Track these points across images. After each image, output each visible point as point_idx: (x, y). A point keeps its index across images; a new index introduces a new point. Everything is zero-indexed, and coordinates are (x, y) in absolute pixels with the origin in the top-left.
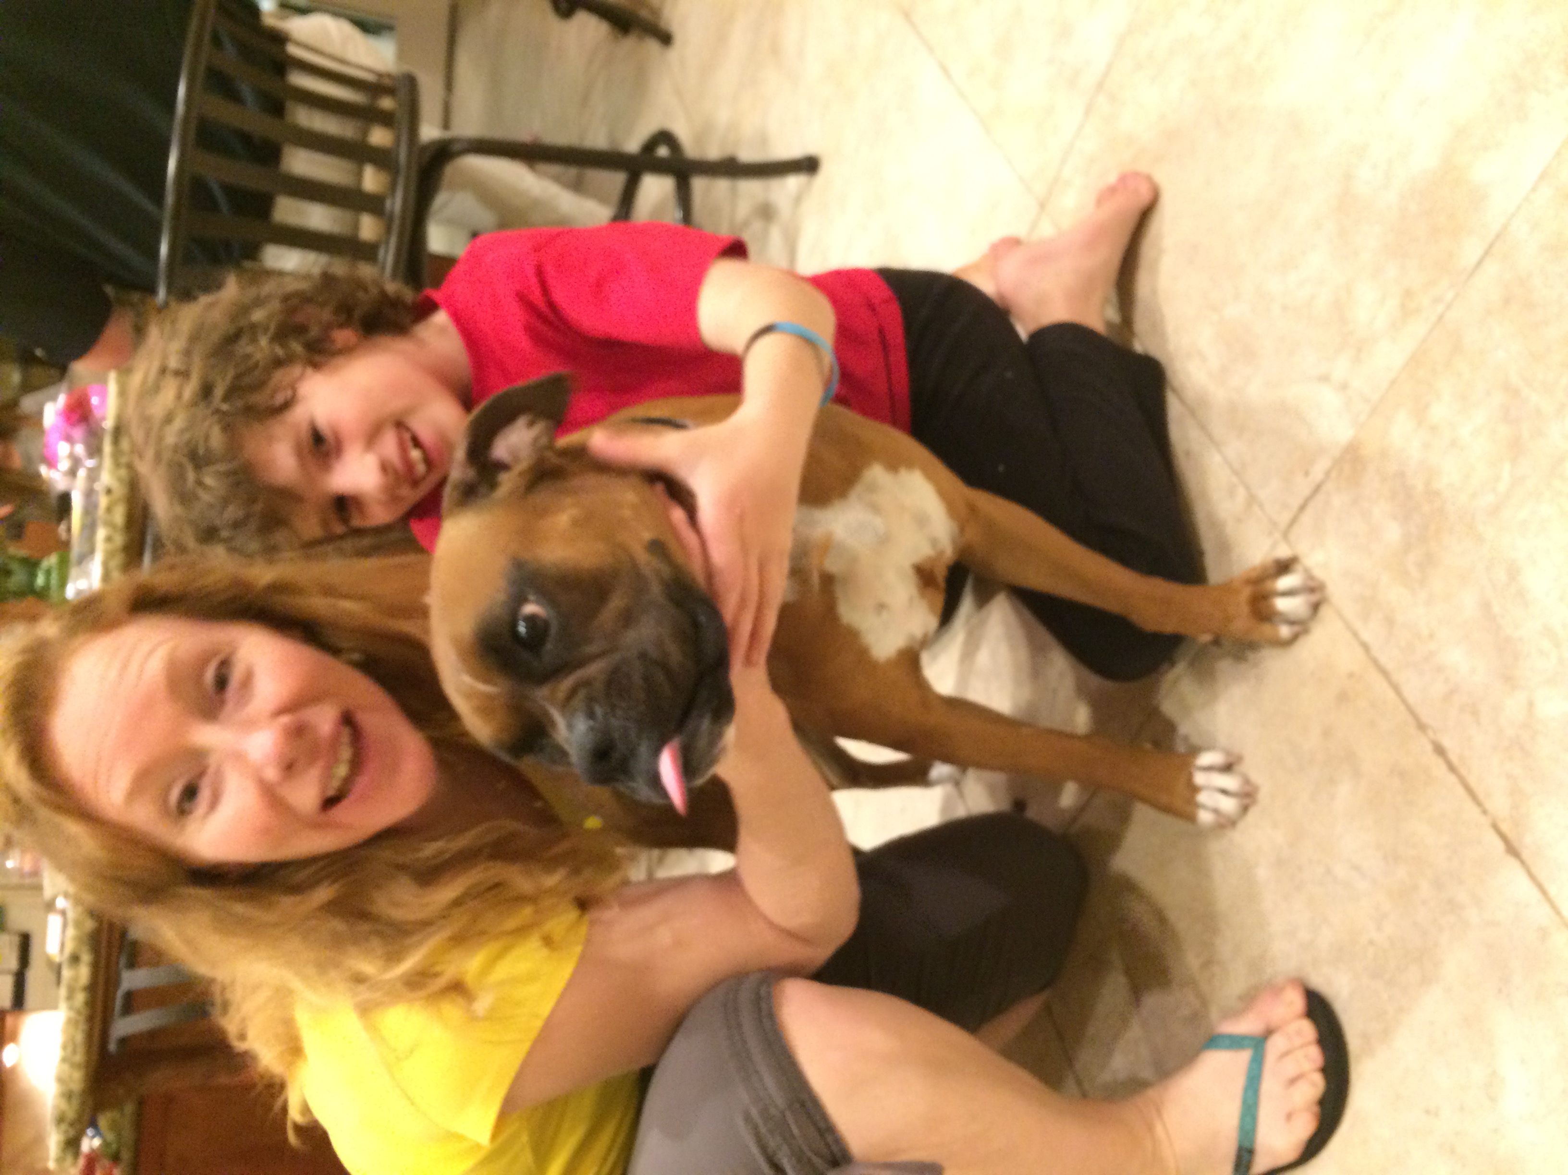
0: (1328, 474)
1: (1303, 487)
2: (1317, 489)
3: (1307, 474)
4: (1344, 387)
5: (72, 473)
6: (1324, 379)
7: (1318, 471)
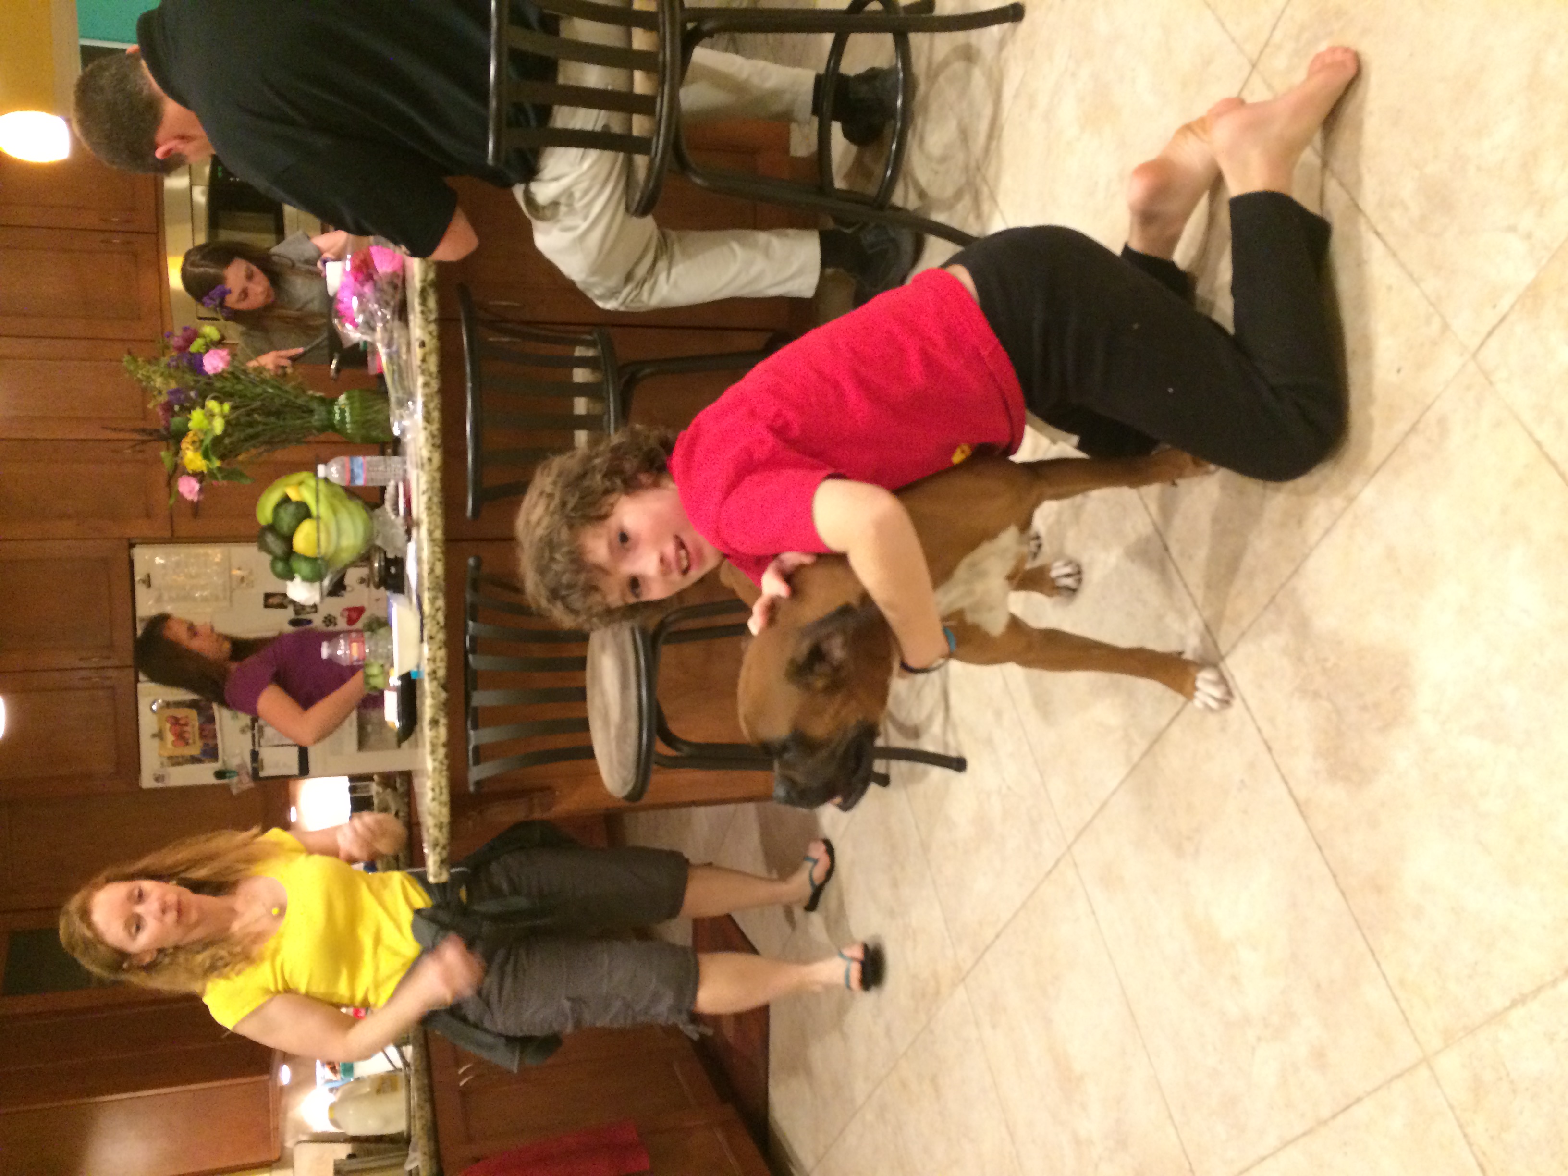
0: (1512, 307)
1: (1491, 317)
2: (1503, 319)
3: (1495, 307)
4: (1529, 236)
5: (370, 327)
6: (1512, 229)
7: (1505, 304)
